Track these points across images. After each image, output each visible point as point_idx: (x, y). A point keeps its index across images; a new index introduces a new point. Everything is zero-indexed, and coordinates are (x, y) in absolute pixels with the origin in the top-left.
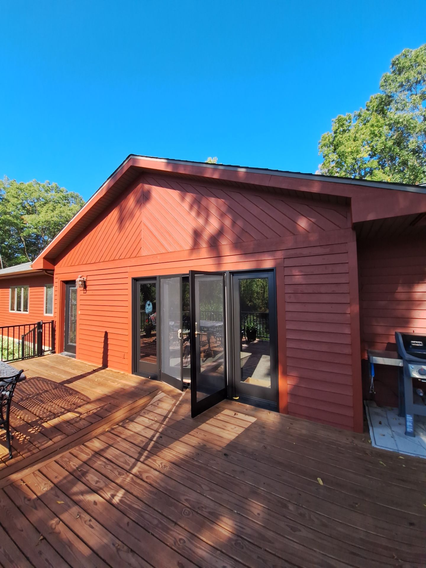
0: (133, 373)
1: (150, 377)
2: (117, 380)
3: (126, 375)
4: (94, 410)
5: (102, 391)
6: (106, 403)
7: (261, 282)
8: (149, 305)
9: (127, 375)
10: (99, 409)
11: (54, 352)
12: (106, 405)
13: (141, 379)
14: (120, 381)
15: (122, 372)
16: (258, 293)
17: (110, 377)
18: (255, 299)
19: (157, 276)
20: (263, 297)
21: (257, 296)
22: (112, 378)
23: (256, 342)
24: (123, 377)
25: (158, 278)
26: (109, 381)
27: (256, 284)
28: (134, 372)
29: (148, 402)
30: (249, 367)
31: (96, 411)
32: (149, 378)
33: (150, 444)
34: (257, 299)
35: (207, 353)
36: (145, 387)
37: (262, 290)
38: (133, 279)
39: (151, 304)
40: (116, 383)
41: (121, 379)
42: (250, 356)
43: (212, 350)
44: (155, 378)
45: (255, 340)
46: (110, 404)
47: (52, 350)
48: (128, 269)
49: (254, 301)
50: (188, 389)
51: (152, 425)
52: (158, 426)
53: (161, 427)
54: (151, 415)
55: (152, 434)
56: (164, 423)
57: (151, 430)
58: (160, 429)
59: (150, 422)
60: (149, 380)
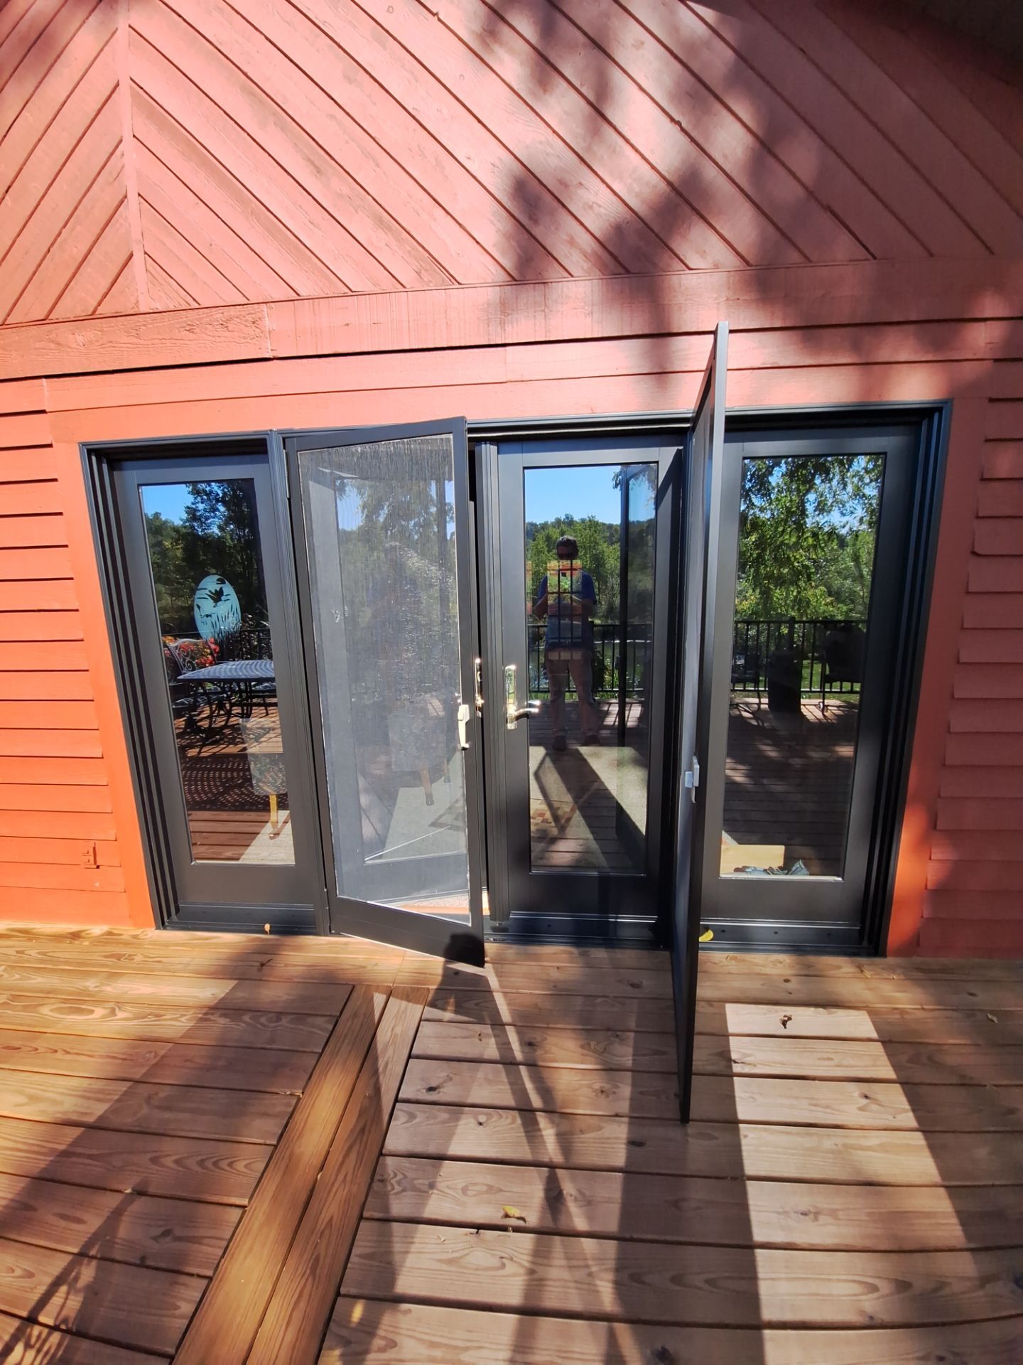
0: (162, 924)
1: (267, 927)
2: (91, 984)
3: (126, 944)
4: (57, 1300)
5: (33, 1099)
6: (113, 1201)
8: (217, 596)
9: (135, 942)
10: (87, 1273)
12: (117, 1214)
13: (226, 945)
14: (113, 989)
15: (97, 930)
17: (39, 981)
19: (266, 433)
22: (54, 981)
24: (118, 957)
25: (276, 449)
26: (45, 1010)
28: (169, 915)
31: (75, 1303)
32: (265, 932)
36: (273, 993)
38: (90, 452)
39: (228, 589)
40: (99, 1012)
41: (113, 976)
44: (292, 926)
46: (140, 1193)
48: (45, 395)
51: (536, 1276)
52: (563, 1262)
53: (594, 1269)
54: (460, 1191)
55: (596, 1358)
56: (580, 1224)
57: (567, 1323)
58: (601, 1289)
59: (503, 1255)
60: (273, 942)
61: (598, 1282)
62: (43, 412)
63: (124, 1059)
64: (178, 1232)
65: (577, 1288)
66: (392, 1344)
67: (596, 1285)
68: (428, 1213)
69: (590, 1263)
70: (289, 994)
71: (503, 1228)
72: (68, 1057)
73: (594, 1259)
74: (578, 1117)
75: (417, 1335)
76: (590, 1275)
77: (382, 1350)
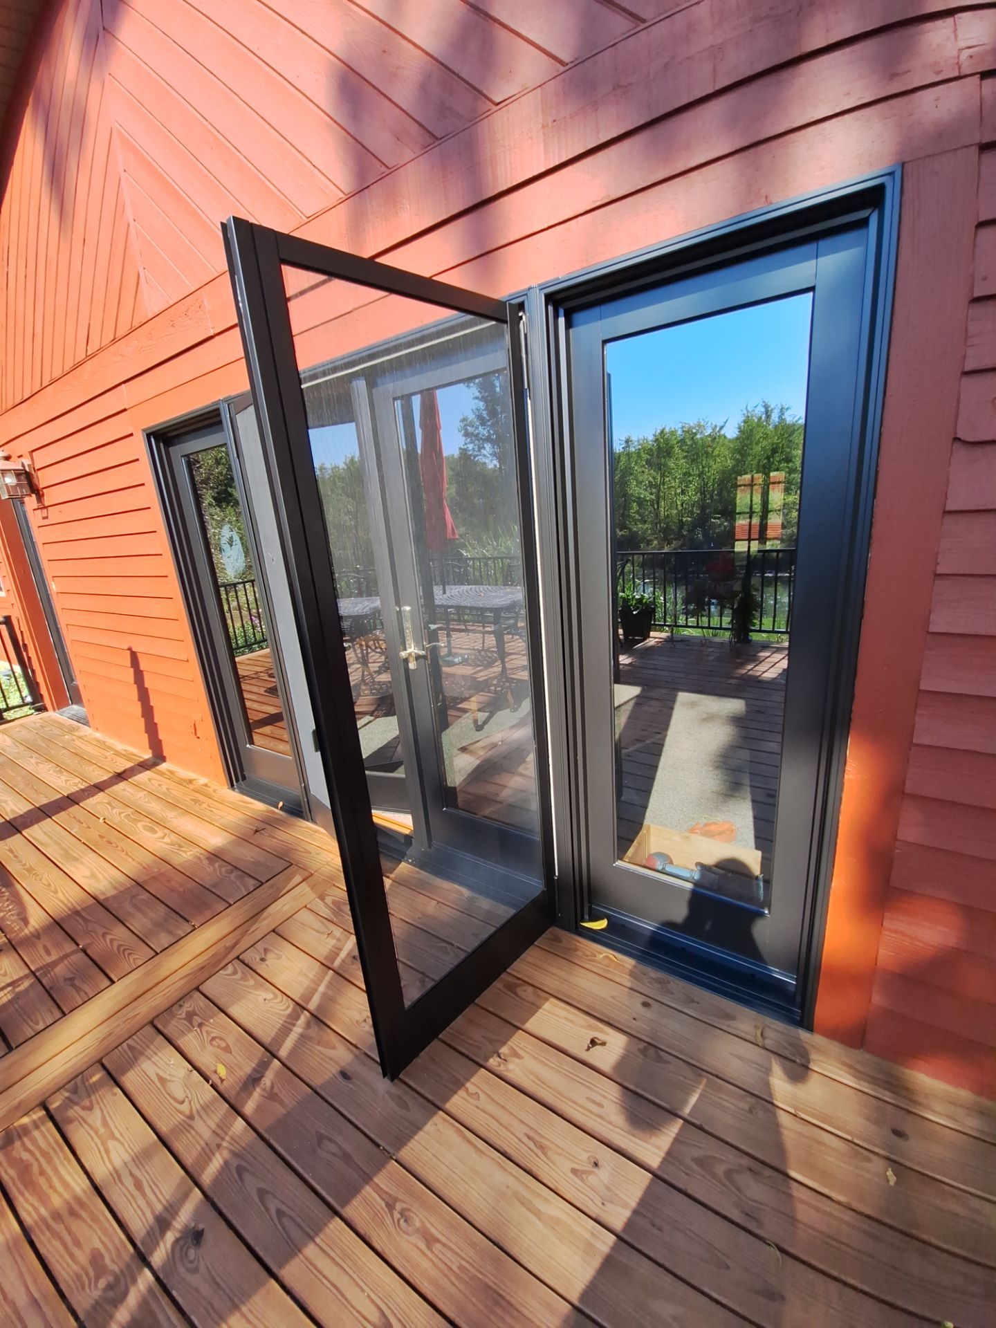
0: (231, 785)
1: (281, 804)
2: (171, 814)
3: (207, 795)
7: (650, 474)
8: (231, 540)
9: (212, 795)
11: (42, 709)
12: (66, 957)
13: (251, 810)
14: (177, 821)
15: (202, 781)
16: (641, 502)
18: (636, 521)
20: (657, 515)
21: (637, 512)
22: (158, 808)
23: (651, 642)
24: (196, 802)
26: (141, 825)
27: (637, 480)
28: (237, 781)
29: (229, 942)
30: (638, 746)
32: (277, 808)
33: (125, 1294)
34: (638, 520)
35: (496, 692)
37: (651, 494)
38: (148, 436)
39: (236, 536)
40: (160, 834)
41: (184, 813)
42: (637, 697)
43: (513, 679)
44: (294, 809)
45: (649, 637)
46: (84, 950)
47: (33, 703)
49: (631, 526)
50: (403, 865)
51: (190, 1122)
52: (213, 1126)
53: (225, 1144)
54: (210, 1038)
55: (164, 1202)
56: (249, 1108)
57: (173, 1165)
58: (214, 1160)
59: (189, 1096)
60: (278, 817)
61: (217, 1155)
62: (125, 410)
63: (144, 868)
64: (76, 982)
65: (203, 1149)
66: (90, 1108)
67: (214, 1155)
68: (182, 1042)
69: (227, 1138)
70: (252, 857)
71: (207, 1079)
72: (126, 857)
73: (232, 1138)
74: (329, 1030)
75: (105, 1112)
76: (219, 1146)
77: (84, 1108)
